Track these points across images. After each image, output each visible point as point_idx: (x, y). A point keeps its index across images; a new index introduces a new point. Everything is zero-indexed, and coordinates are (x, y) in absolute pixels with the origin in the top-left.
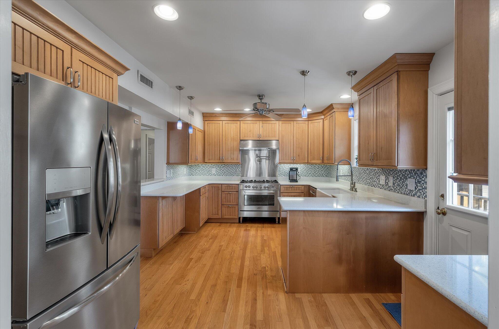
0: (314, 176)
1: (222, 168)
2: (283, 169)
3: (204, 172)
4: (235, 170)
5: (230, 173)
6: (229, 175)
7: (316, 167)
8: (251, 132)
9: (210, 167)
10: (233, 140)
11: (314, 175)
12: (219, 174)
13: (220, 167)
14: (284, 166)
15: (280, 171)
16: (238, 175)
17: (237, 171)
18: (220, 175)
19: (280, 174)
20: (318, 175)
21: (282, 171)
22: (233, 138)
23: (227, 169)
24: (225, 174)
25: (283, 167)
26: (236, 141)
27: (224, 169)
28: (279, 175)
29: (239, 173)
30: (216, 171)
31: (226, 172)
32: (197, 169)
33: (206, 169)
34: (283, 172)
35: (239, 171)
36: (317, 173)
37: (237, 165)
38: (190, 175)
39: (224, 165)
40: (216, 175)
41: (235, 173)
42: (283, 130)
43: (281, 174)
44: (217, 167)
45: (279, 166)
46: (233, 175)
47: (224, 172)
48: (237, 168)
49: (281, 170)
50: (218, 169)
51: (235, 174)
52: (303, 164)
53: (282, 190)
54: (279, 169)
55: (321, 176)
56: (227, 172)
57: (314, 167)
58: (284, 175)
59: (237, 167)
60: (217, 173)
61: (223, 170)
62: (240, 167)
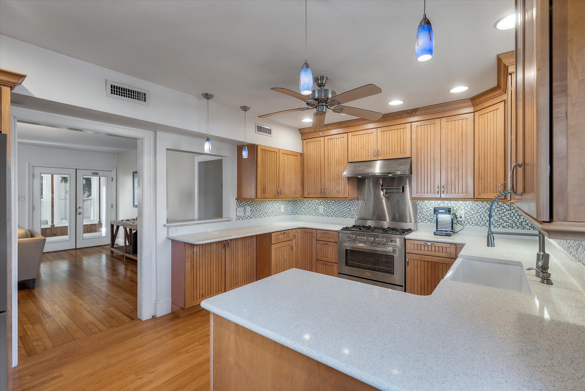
0: (498, 226)
1: (331, 206)
2: (427, 210)
3: (310, 211)
4: (348, 209)
5: (342, 213)
6: (341, 216)
7: (503, 208)
8: (365, 148)
9: (317, 204)
10: (338, 162)
11: (500, 223)
12: (328, 213)
13: (329, 204)
14: (429, 204)
15: (423, 213)
16: (353, 216)
17: (352, 211)
18: (329, 215)
19: (421, 218)
20: (508, 224)
21: (425, 213)
22: (338, 160)
23: (338, 207)
24: (335, 215)
25: (428, 206)
26: (342, 164)
27: (334, 207)
28: (420, 220)
29: (354, 214)
30: (325, 210)
31: (336, 211)
32: (302, 206)
33: (313, 207)
34: (428, 214)
35: (354, 211)
36: (507, 219)
37: (352, 201)
38: (295, 213)
39: (334, 202)
40: (325, 215)
41: (349, 213)
42: (419, 138)
43: (424, 219)
44: (325, 204)
45: (420, 204)
46: (345, 216)
47: (334, 212)
48: (351, 207)
49: (424, 211)
50: (326, 206)
51: (348, 215)
52: (471, 202)
53: (409, 249)
54: (420, 209)
55: (516, 227)
56: (338, 212)
57: (498, 206)
58: (431, 220)
59: (351, 205)
60: (325, 212)
61: (332, 208)
62: (356, 205)
